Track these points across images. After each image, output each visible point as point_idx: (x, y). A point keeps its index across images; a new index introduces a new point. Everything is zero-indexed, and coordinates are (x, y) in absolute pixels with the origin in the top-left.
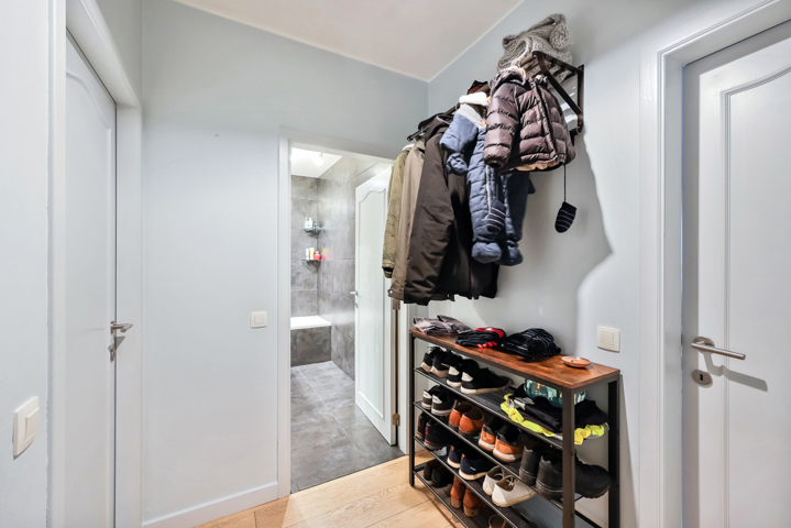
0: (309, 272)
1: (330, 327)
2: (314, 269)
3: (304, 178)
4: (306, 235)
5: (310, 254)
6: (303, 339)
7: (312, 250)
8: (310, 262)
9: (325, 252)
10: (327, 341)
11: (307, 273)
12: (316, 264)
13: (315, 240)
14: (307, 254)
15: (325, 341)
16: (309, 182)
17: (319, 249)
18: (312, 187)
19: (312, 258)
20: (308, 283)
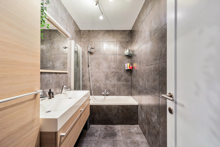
0: (127, 75)
1: (137, 106)
2: (129, 73)
3: (125, 31)
4: (125, 58)
5: (127, 66)
6: (123, 111)
7: (128, 64)
8: (128, 70)
9: (135, 65)
10: (136, 113)
11: (126, 75)
12: (130, 71)
13: (130, 60)
14: (126, 66)
15: (135, 113)
16: (127, 33)
17: (132, 64)
18: (128, 35)
19: (128, 68)
20: (126, 80)
